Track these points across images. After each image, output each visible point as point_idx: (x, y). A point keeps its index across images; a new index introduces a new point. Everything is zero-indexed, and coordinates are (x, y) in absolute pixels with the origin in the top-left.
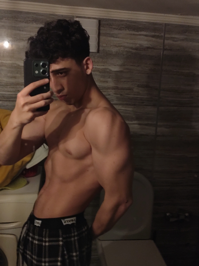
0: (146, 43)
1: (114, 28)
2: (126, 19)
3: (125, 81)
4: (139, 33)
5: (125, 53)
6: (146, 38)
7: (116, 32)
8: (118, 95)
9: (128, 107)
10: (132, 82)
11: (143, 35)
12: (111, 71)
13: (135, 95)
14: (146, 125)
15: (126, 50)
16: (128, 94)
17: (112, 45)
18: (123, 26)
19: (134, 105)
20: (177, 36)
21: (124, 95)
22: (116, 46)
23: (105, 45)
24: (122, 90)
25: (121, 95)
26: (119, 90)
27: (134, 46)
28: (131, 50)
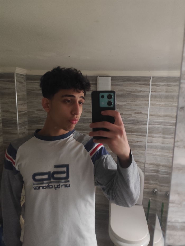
0: (139, 88)
1: (121, 81)
4: (135, 83)
5: (127, 95)
6: (139, 85)
7: (121, 83)
8: (123, 118)
9: (129, 125)
10: (131, 111)
11: (138, 84)
12: (119, 105)
13: (133, 118)
14: (141, 135)
15: (127, 93)
16: (128, 118)
17: (119, 90)
18: (125, 80)
19: (133, 124)
20: (159, 83)
22: (121, 91)
24: (125, 116)
25: (125, 118)
26: (123, 116)
27: (132, 90)
28: (130, 93)
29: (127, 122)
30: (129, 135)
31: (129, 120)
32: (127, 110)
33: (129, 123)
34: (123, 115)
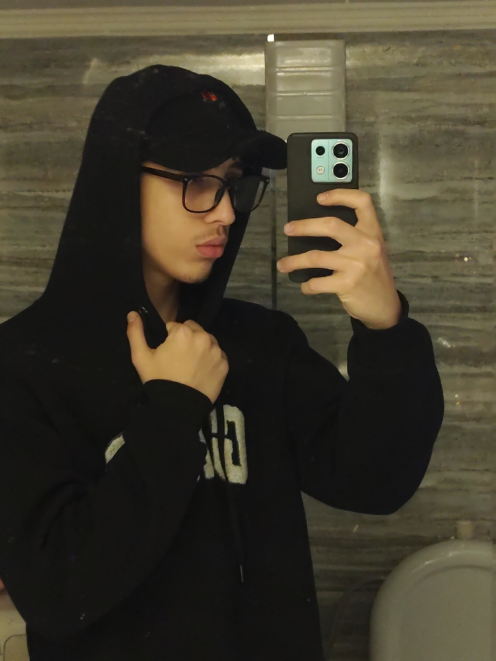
2: (441, 28)
3: (444, 233)
4: (488, 68)
5: (440, 140)
8: (424, 281)
9: (464, 318)
10: (471, 233)
12: (396, 199)
13: (485, 276)
15: (443, 127)
16: (454, 275)
17: (395, 115)
19: (483, 310)
21: (446, 279)
22: (410, 119)
23: (372, 119)
24: (438, 263)
25: (435, 278)
26: (426, 263)
27: (470, 114)
28: (461, 128)
29: (452, 302)
30: (464, 375)
31: (463, 288)
32: (447, 228)
33: (458, 303)
34: (426, 260)
